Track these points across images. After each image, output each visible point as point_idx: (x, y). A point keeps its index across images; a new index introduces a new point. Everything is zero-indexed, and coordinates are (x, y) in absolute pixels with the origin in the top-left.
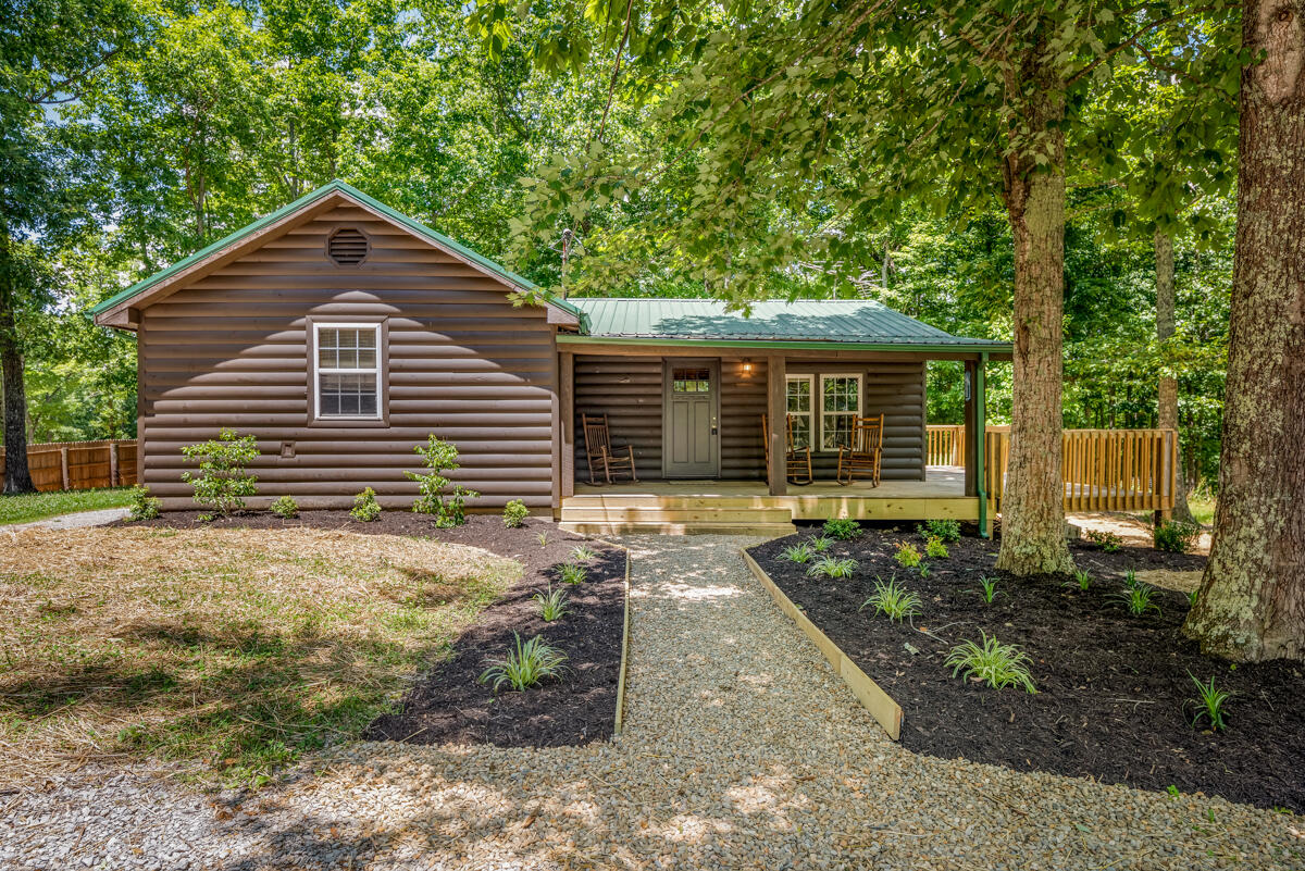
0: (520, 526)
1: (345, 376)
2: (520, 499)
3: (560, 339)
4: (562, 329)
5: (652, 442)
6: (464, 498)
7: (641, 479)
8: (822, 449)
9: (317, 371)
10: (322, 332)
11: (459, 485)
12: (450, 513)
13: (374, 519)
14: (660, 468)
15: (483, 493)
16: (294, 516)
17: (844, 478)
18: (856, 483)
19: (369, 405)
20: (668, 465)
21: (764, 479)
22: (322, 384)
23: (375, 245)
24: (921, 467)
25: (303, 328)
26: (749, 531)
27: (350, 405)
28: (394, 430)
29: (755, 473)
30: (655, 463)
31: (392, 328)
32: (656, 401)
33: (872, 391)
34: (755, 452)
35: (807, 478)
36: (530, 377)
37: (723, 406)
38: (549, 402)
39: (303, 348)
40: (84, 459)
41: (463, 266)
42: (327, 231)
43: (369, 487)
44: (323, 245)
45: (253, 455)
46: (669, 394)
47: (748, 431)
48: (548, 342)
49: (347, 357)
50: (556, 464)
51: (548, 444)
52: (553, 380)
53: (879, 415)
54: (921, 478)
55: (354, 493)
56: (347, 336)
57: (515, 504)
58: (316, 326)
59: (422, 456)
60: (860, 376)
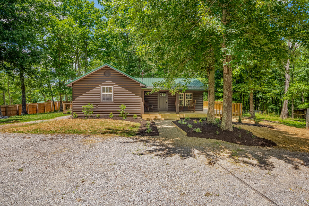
0: (136, 119)
1: (106, 94)
2: (136, 114)
3: (142, 89)
4: (142, 87)
5: (156, 105)
6: (127, 114)
7: (154, 111)
8: (185, 106)
9: (102, 94)
10: (103, 87)
11: (126, 112)
12: (125, 116)
13: (113, 117)
14: (157, 109)
15: (130, 113)
16: (99, 117)
17: (189, 111)
18: (191, 112)
19: (111, 99)
20: (159, 109)
21: (175, 111)
22: (103, 96)
23: (112, 73)
24: (202, 109)
25: (100, 87)
26: (172, 119)
27: (107, 99)
28: (115, 103)
29: (174, 110)
30: (156, 108)
31: (114, 87)
32: (157, 98)
33: (194, 96)
34: (174, 106)
35: (182, 111)
36: (137, 95)
37: (168, 98)
38: (140, 99)
39: (100, 90)
40: (32, 107)
41: (130, 79)
42: (104, 71)
43: (112, 112)
44: (103, 73)
45: (93, 107)
46: (159, 96)
47: (172, 103)
48: (140, 89)
49: (107, 91)
50: (141, 109)
51: (140, 105)
52: (141, 95)
53: (195, 100)
54: (202, 111)
55: (109, 113)
56: (107, 88)
57: (135, 115)
58: (102, 86)
59: (120, 107)
60: (192, 93)
